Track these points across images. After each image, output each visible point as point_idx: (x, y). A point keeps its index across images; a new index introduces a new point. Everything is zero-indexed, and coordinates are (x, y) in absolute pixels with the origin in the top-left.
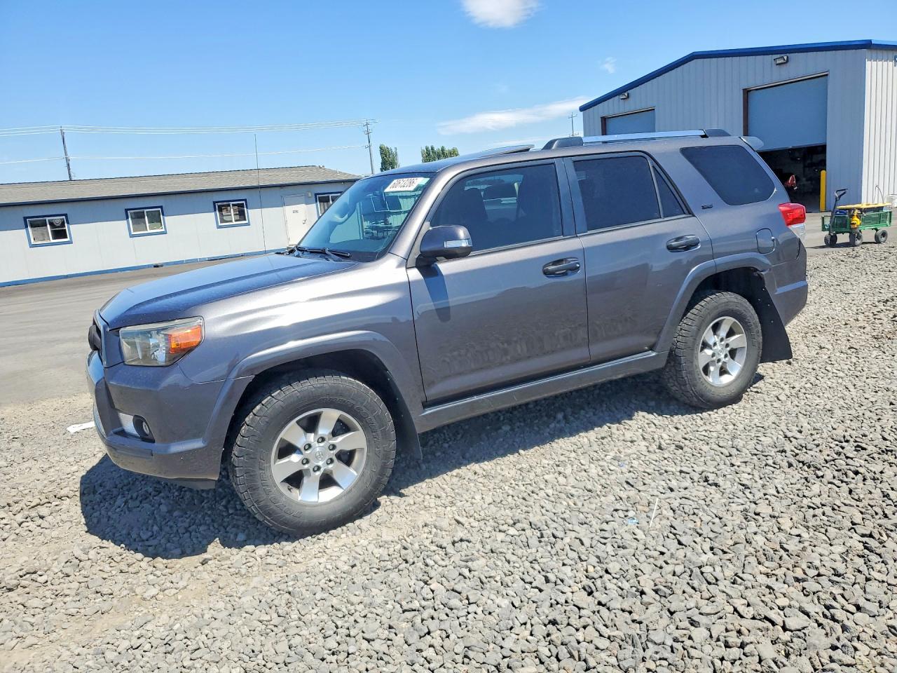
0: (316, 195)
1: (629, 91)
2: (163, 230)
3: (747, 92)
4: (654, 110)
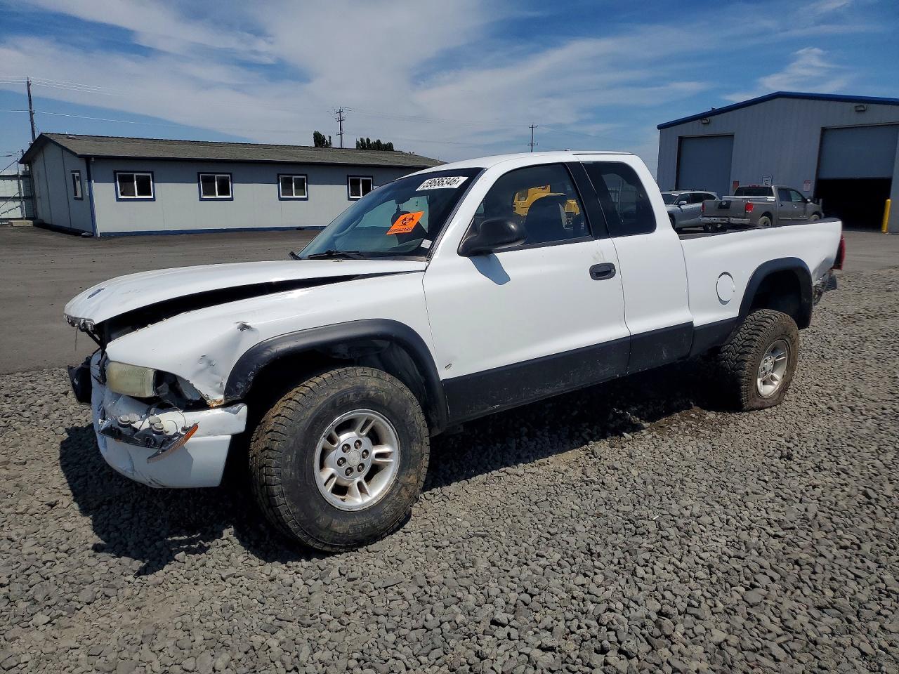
1: (710, 118)
2: (306, 197)
3: (824, 130)
4: (733, 135)
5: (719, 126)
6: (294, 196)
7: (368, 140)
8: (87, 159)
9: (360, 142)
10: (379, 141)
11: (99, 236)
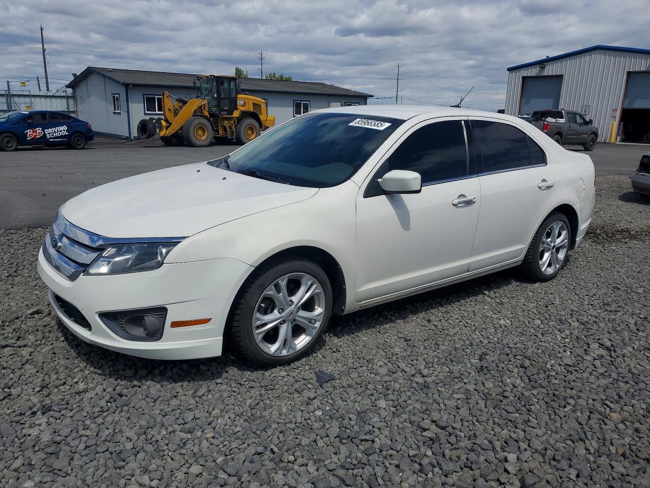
1: (546, 63)
3: (629, 73)
4: (561, 77)
5: (550, 70)
8: (127, 86)
11: (133, 138)
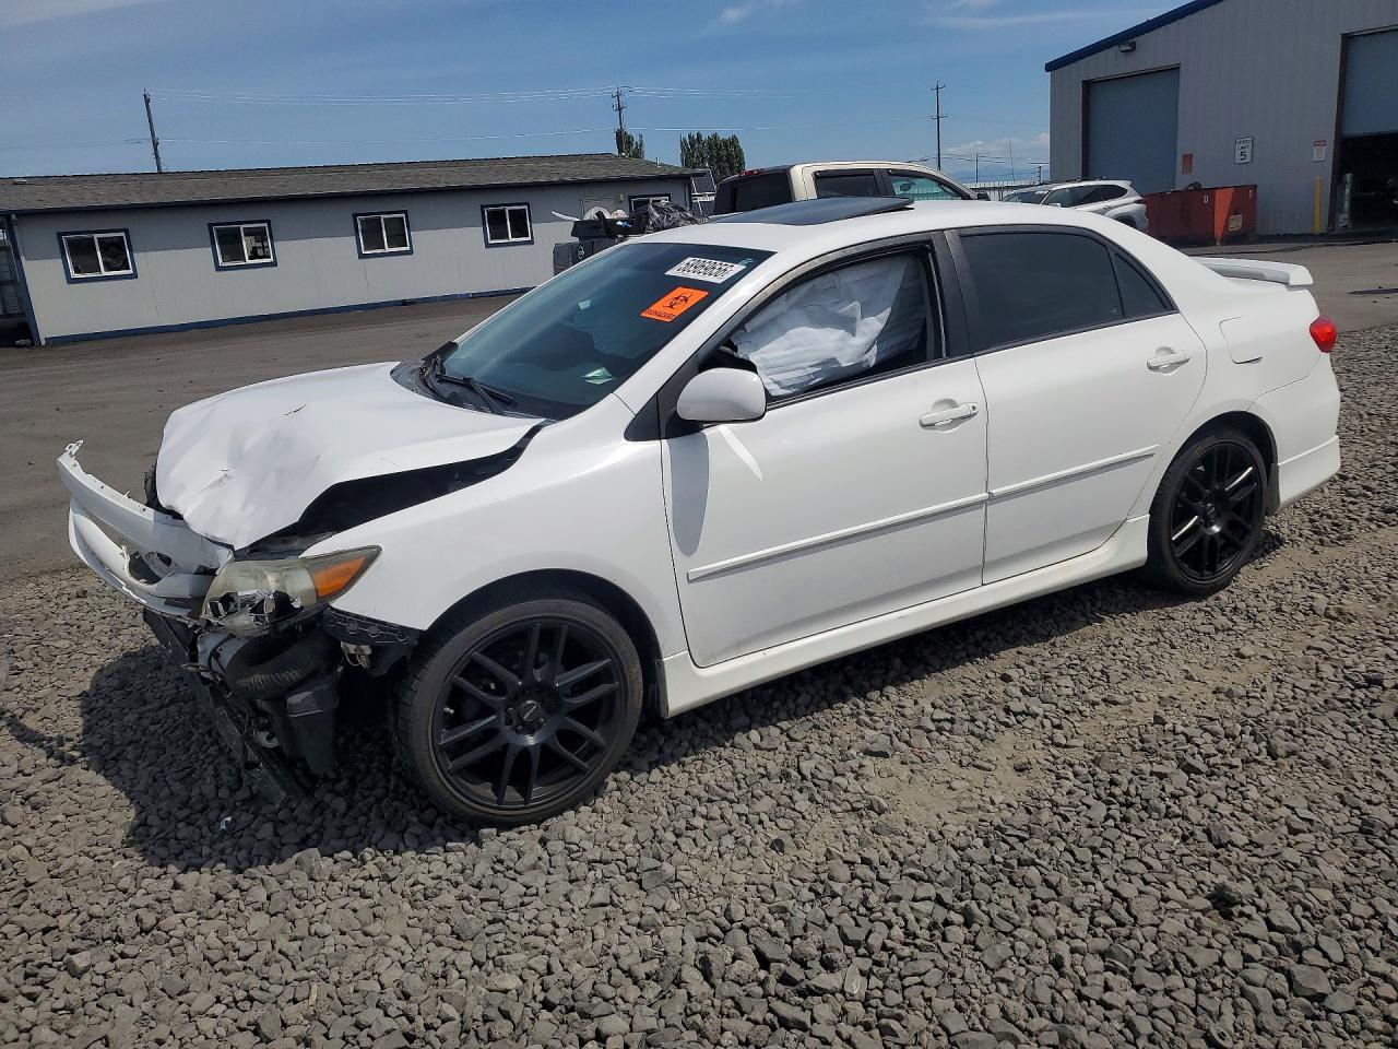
0: (630, 198)
1: (1137, 39)
2: (408, 248)
3: (1348, 39)
4: (1176, 69)
5: (1150, 55)
6: (388, 250)
7: (699, 135)
9: (688, 141)
10: (715, 136)
11: (43, 343)
